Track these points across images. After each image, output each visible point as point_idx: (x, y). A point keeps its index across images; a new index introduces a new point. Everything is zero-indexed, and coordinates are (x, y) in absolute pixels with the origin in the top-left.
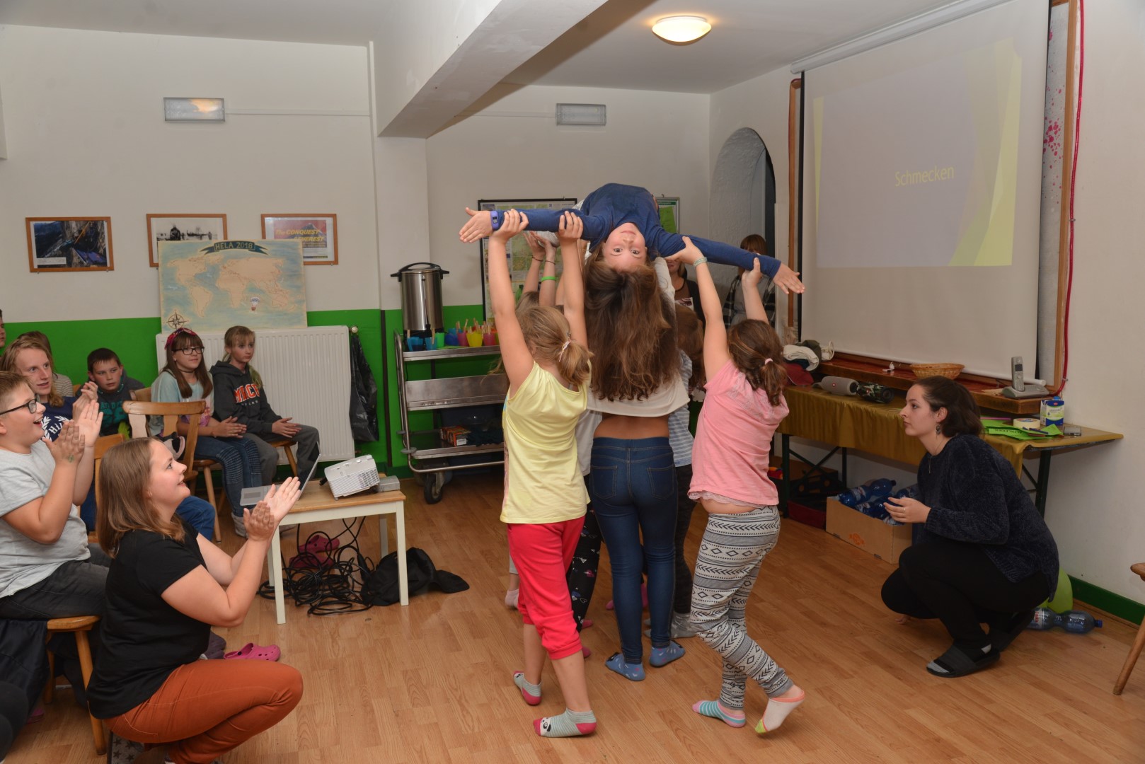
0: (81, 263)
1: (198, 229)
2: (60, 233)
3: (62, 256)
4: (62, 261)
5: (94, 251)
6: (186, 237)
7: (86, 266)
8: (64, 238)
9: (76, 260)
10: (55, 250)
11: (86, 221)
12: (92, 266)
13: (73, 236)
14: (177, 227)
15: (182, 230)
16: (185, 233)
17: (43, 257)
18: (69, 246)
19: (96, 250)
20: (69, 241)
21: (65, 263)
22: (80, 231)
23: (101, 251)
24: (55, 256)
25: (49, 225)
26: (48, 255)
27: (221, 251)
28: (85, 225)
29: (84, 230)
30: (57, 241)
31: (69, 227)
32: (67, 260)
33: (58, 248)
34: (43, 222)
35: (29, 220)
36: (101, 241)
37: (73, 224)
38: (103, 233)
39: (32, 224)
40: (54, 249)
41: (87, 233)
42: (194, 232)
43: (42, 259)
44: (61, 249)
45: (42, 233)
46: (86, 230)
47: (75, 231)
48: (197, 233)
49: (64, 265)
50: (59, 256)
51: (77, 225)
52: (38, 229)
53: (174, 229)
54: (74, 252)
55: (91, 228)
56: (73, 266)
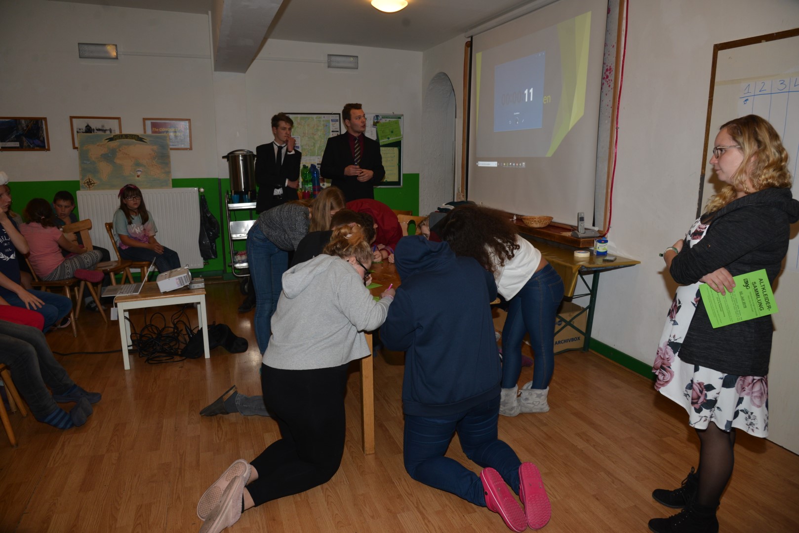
0: (29, 146)
1: (103, 126)
2: (14, 127)
3: (17, 142)
4: (17, 144)
6: (96, 131)
7: (33, 148)
8: (17, 130)
9: (25, 144)
10: (12, 137)
11: (31, 119)
12: (36, 148)
13: (23, 129)
14: (90, 125)
15: (93, 126)
16: (95, 128)
17: (5, 142)
18: (21, 135)
19: (38, 138)
20: (20, 132)
21: (18, 146)
22: (27, 126)
23: (41, 138)
24: (12, 141)
25: (7, 121)
26: (8, 140)
27: (117, 140)
28: (30, 122)
29: (30, 126)
30: (13, 132)
31: (20, 123)
32: (20, 144)
33: (14, 136)
34: (4, 120)
36: (41, 132)
37: (23, 122)
38: (42, 128)
41: (32, 127)
42: (100, 128)
44: (16, 137)
45: (3, 127)
47: (24, 126)
48: (102, 129)
50: (15, 141)
51: (25, 122)
53: (88, 126)
54: (24, 139)
55: (34, 124)
56: (24, 148)
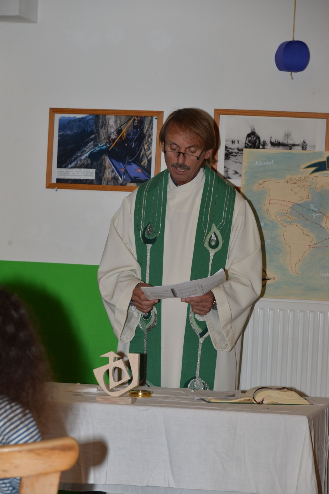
0: (115, 179)
1: (287, 136)
2: (92, 133)
3: (91, 168)
4: (90, 174)
5: (135, 162)
6: (270, 146)
7: (121, 185)
8: (96, 140)
9: (108, 174)
10: (83, 157)
11: (129, 115)
12: (129, 185)
13: (109, 137)
14: (257, 132)
15: (264, 137)
16: (268, 142)
17: (65, 167)
18: (102, 152)
19: (138, 161)
20: (102, 145)
21: (93, 178)
22: (119, 131)
23: (145, 162)
24: (82, 166)
25: (80, 120)
26: (73, 165)
28: (127, 122)
29: (124, 130)
30: (86, 144)
31: (105, 125)
32: (96, 173)
33: (87, 155)
34: (72, 116)
35: (54, 111)
36: (146, 147)
37: (112, 120)
38: (150, 136)
39: (58, 116)
40: (81, 156)
41: (128, 135)
42: (281, 140)
43: (64, 170)
44: (92, 156)
45: (69, 132)
46: (127, 131)
47: (113, 130)
48: (285, 142)
49: (92, 180)
50: (87, 167)
51: (116, 122)
52: (63, 126)
53: (253, 135)
54: (108, 161)
55: (135, 127)
56: (104, 183)
